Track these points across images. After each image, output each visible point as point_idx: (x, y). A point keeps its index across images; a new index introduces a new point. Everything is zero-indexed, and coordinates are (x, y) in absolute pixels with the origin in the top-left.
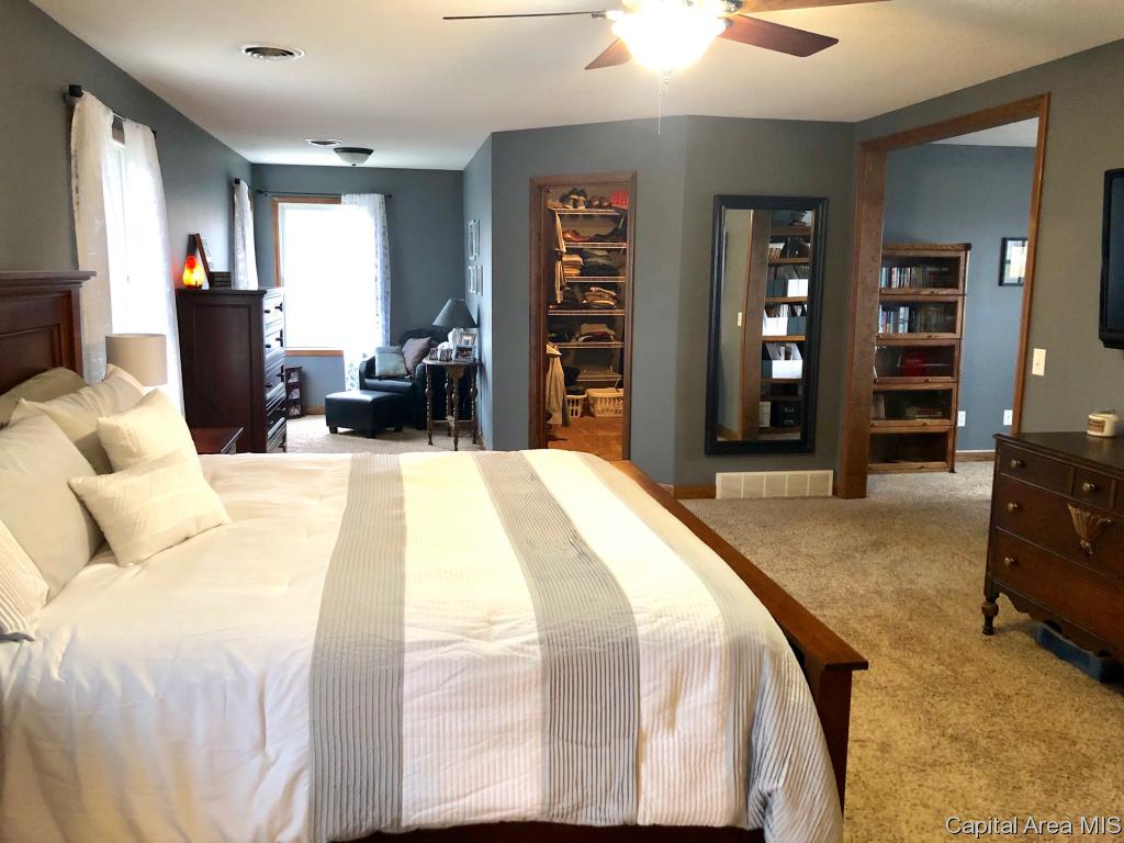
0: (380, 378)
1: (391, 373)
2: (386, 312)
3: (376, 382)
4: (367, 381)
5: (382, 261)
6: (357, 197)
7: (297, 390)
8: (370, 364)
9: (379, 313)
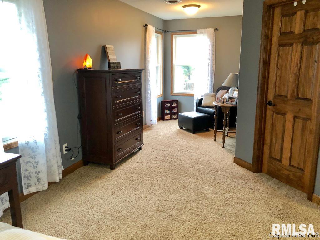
0: (204, 107)
1: (208, 105)
2: (212, 78)
3: (202, 108)
4: (199, 107)
5: (211, 57)
6: (203, 30)
7: (176, 109)
8: (201, 101)
9: (209, 79)
